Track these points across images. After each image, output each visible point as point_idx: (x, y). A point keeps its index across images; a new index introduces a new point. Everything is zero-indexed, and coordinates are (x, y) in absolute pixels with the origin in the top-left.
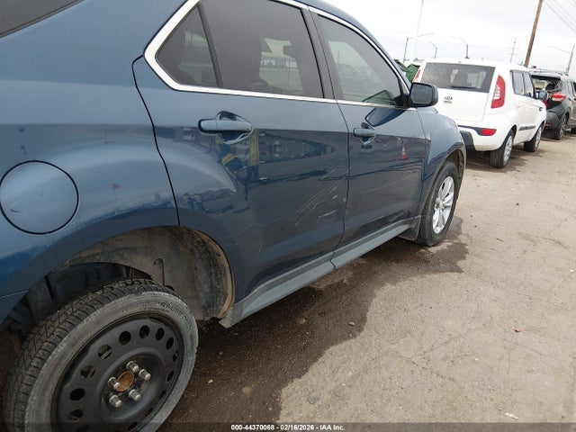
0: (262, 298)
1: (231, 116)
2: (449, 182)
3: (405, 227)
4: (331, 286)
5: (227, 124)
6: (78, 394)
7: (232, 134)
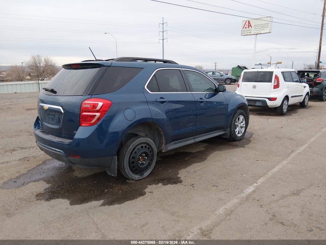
0: (172, 146)
1: (163, 98)
2: (242, 118)
3: (224, 132)
4: (197, 152)
5: (162, 100)
6: (133, 158)
7: (162, 102)
